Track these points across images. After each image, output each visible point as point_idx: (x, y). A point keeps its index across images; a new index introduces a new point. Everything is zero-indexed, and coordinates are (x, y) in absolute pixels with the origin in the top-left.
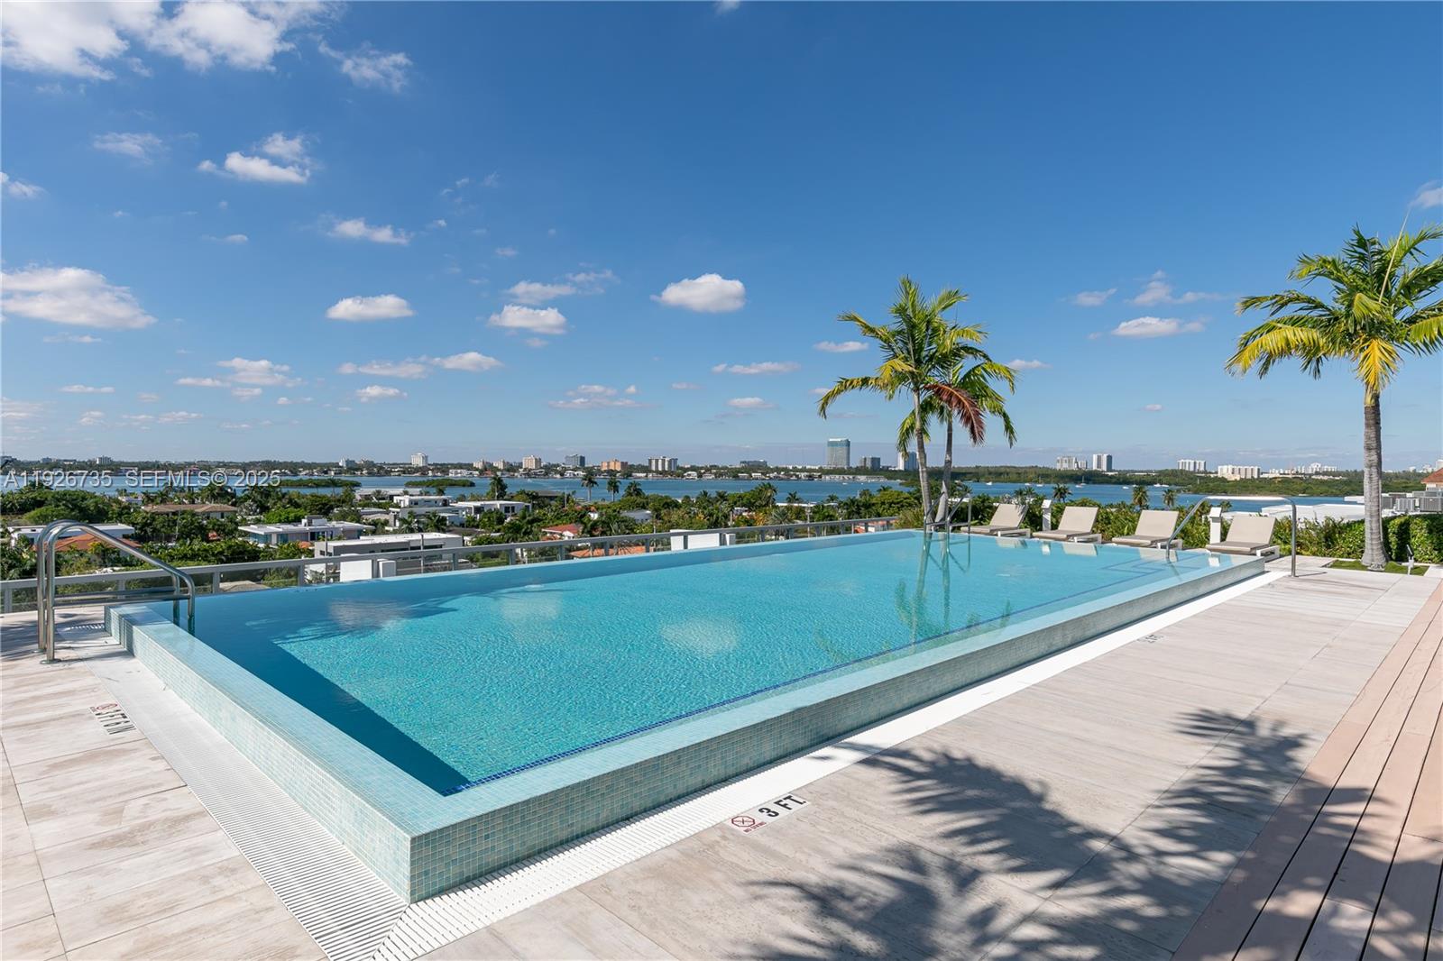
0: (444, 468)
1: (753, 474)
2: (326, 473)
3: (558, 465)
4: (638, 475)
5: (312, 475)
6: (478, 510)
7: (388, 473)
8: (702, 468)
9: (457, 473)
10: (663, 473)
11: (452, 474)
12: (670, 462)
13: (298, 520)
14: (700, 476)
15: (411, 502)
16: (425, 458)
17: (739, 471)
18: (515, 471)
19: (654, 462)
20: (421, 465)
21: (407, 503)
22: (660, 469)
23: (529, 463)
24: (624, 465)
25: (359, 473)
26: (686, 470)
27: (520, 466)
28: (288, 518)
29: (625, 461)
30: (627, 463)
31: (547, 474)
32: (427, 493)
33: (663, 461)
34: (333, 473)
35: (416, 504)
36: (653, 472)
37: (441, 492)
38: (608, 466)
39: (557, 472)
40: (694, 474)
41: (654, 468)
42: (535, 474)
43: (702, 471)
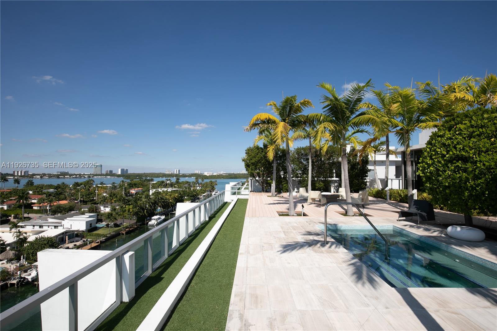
1: (66, 176)
12: (25, 172)
22: (19, 174)
41: (16, 174)
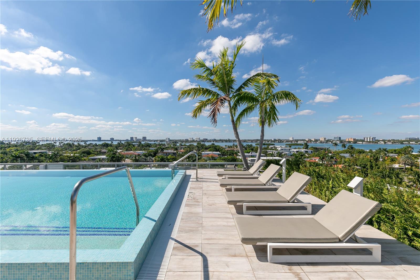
0: (297, 141)
2: (268, 142)
3: (331, 140)
4: (359, 142)
5: (266, 142)
6: (297, 152)
7: (283, 142)
8: (386, 140)
9: (300, 142)
10: (370, 142)
11: (299, 142)
13: (249, 153)
14: (385, 143)
15: (281, 149)
16: (293, 138)
17: (404, 141)
18: (317, 141)
19: (366, 139)
20: (292, 140)
21: (280, 149)
23: (322, 139)
24: (354, 139)
25: (276, 142)
26: (379, 141)
27: (319, 140)
28: (247, 152)
29: (355, 138)
30: (355, 139)
31: (327, 142)
32: (287, 147)
33: (370, 138)
34: (270, 142)
35: (282, 150)
36: (365, 141)
37: (290, 147)
38: (349, 140)
39: (330, 142)
40: (383, 142)
42: (323, 142)
43: (386, 141)
